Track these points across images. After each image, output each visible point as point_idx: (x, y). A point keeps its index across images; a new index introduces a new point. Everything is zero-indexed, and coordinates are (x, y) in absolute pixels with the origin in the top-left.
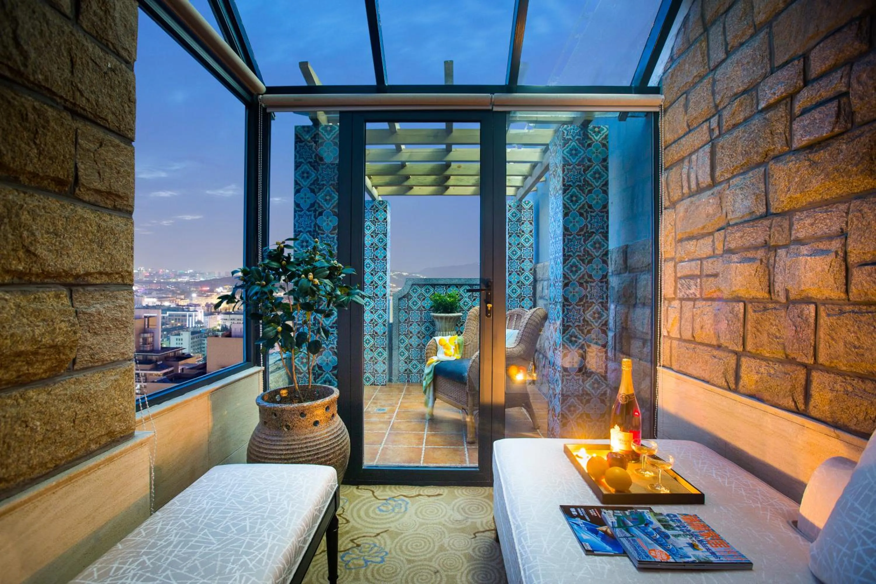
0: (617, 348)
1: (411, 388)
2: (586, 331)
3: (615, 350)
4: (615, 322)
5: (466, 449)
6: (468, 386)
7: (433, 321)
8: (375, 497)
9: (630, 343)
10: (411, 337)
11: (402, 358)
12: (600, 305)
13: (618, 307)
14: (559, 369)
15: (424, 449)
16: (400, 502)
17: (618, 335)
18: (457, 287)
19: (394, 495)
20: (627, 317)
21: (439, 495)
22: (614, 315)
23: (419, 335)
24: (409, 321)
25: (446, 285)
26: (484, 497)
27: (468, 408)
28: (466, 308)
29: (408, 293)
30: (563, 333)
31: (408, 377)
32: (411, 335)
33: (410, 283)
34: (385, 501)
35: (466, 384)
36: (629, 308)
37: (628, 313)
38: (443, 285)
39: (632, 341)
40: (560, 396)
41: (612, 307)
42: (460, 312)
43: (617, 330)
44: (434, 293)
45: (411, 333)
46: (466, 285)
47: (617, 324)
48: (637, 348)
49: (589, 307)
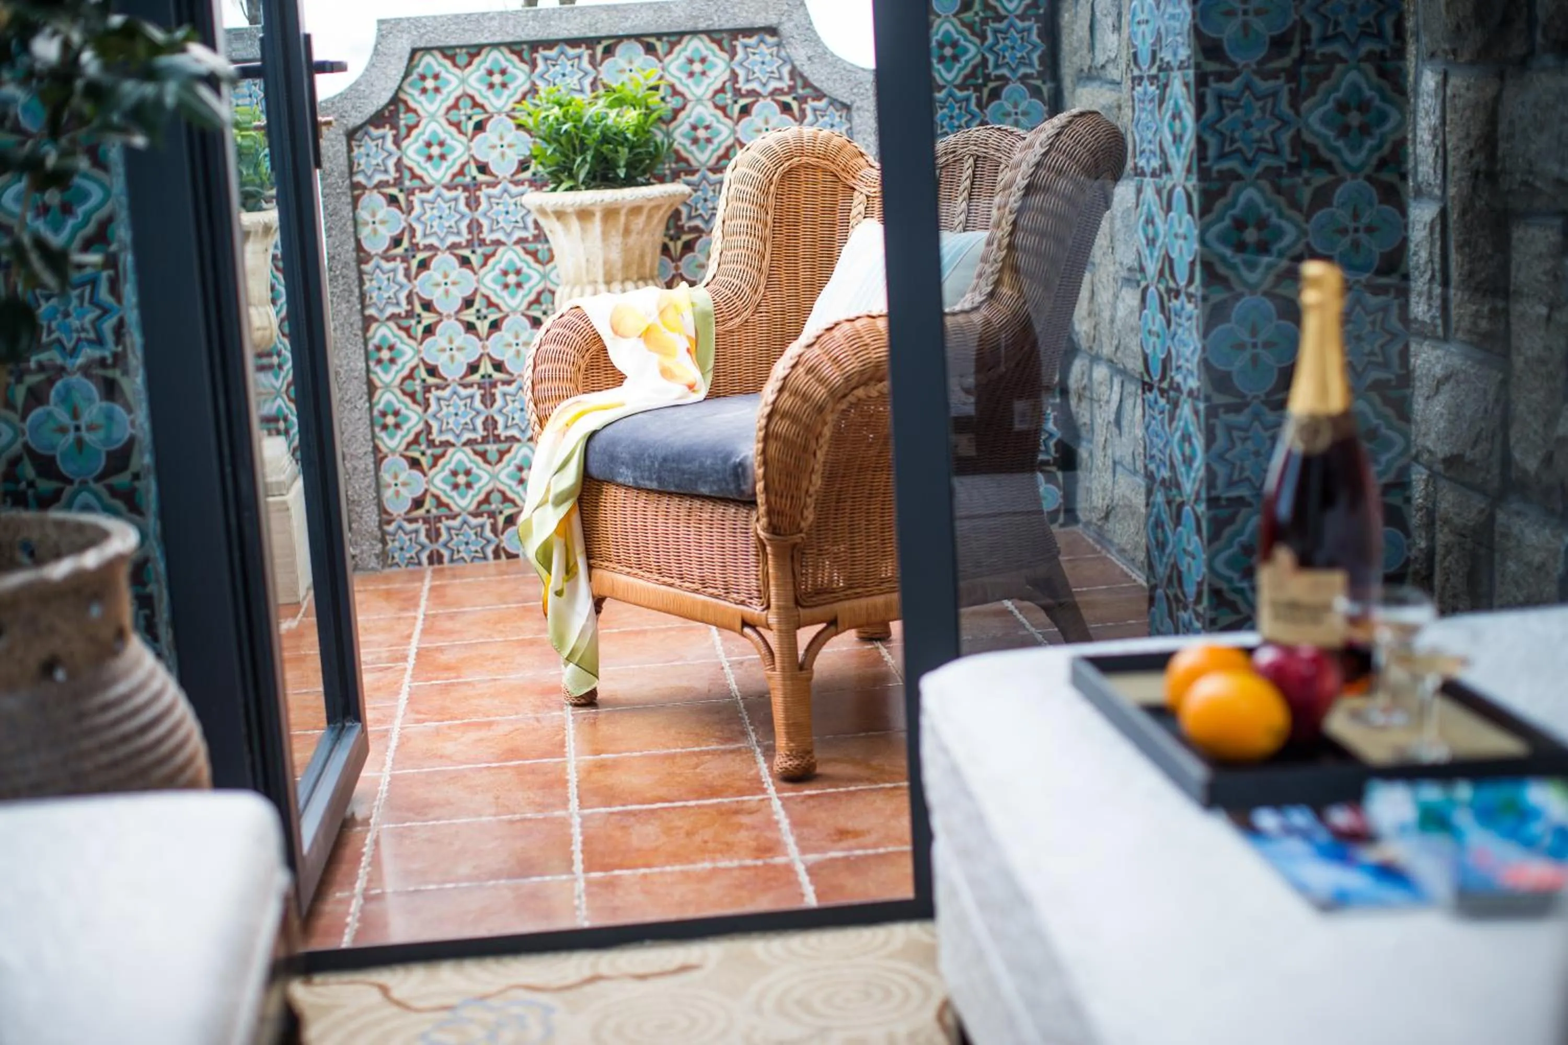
0: (1454, 275)
1: (456, 588)
2: (1306, 195)
3: (1445, 283)
4: (1443, 153)
5: (777, 804)
6: (762, 509)
7: (541, 236)
8: (398, 1003)
9: (1507, 239)
10: (429, 331)
11: (392, 443)
12: (1369, 67)
13: (1452, 81)
14: (1193, 383)
15: (577, 820)
16: (516, 1010)
17: (1453, 216)
18: (650, 49)
19: (480, 989)
20: (1492, 120)
21: (684, 969)
22: (1434, 120)
23: (469, 315)
24: (415, 247)
25: (590, 42)
26: (891, 956)
27: (773, 619)
28: (702, 157)
29: (396, 100)
30: (1205, 210)
31: (434, 534)
32: (428, 318)
33: (403, 46)
34: (445, 1015)
35: (751, 503)
36: (1501, 76)
37: (1497, 99)
38: (574, 42)
39: (1517, 233)
40: (1201, 508)
41: (1429, 81)
42: (675, 176)
43: (1452, 191)
44: (534, 90)
45: (428, 306)
46: (695, 33)
47: (1451, 161)
48: (1540, 256)
49: (1316, 79)
